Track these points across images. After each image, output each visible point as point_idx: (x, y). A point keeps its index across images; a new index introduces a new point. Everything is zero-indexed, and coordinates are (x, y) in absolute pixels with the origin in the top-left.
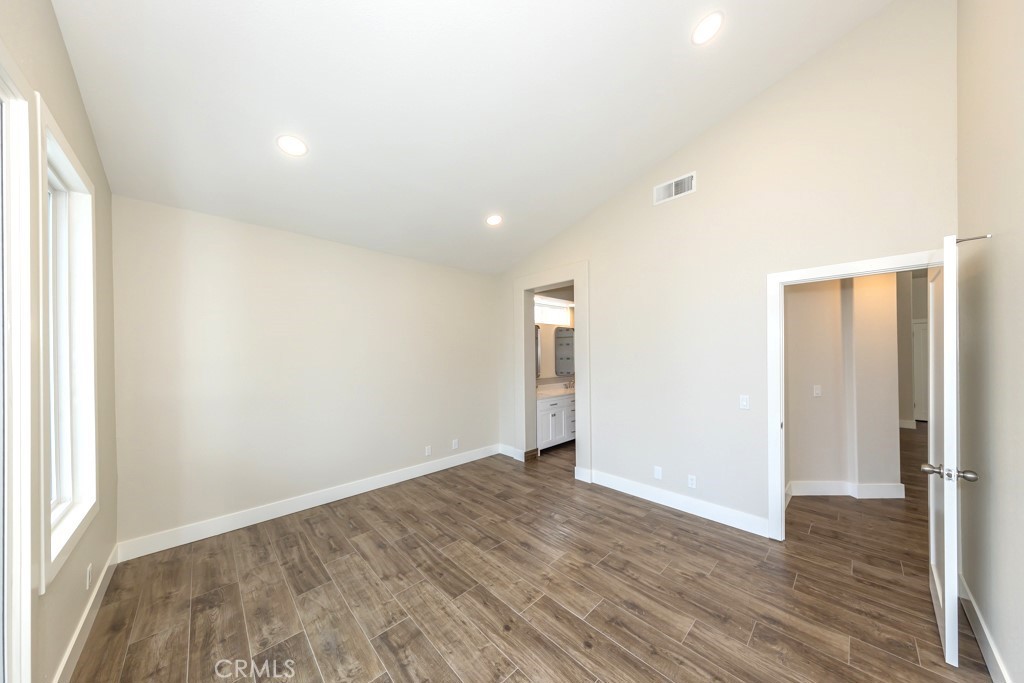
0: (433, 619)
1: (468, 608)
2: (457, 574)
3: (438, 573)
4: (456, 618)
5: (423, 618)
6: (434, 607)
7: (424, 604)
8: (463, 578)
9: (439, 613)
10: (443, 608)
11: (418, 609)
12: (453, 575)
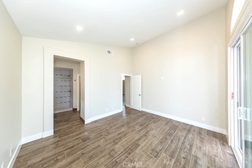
0: (147, 148)
1: (142, 142)
2: (131, 146)
3: (131, 151)
4: (146, 144)
5: (148, 150)
6: (144, 148)
7: (144, 151)
8: (133, 144)
9: (145, 147)
10: (144, 146)
11: (145, 152)
12: (131, 147)
